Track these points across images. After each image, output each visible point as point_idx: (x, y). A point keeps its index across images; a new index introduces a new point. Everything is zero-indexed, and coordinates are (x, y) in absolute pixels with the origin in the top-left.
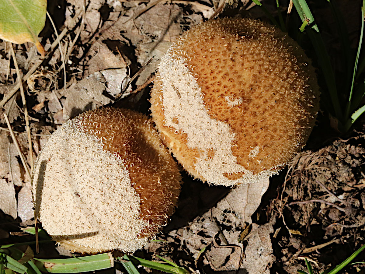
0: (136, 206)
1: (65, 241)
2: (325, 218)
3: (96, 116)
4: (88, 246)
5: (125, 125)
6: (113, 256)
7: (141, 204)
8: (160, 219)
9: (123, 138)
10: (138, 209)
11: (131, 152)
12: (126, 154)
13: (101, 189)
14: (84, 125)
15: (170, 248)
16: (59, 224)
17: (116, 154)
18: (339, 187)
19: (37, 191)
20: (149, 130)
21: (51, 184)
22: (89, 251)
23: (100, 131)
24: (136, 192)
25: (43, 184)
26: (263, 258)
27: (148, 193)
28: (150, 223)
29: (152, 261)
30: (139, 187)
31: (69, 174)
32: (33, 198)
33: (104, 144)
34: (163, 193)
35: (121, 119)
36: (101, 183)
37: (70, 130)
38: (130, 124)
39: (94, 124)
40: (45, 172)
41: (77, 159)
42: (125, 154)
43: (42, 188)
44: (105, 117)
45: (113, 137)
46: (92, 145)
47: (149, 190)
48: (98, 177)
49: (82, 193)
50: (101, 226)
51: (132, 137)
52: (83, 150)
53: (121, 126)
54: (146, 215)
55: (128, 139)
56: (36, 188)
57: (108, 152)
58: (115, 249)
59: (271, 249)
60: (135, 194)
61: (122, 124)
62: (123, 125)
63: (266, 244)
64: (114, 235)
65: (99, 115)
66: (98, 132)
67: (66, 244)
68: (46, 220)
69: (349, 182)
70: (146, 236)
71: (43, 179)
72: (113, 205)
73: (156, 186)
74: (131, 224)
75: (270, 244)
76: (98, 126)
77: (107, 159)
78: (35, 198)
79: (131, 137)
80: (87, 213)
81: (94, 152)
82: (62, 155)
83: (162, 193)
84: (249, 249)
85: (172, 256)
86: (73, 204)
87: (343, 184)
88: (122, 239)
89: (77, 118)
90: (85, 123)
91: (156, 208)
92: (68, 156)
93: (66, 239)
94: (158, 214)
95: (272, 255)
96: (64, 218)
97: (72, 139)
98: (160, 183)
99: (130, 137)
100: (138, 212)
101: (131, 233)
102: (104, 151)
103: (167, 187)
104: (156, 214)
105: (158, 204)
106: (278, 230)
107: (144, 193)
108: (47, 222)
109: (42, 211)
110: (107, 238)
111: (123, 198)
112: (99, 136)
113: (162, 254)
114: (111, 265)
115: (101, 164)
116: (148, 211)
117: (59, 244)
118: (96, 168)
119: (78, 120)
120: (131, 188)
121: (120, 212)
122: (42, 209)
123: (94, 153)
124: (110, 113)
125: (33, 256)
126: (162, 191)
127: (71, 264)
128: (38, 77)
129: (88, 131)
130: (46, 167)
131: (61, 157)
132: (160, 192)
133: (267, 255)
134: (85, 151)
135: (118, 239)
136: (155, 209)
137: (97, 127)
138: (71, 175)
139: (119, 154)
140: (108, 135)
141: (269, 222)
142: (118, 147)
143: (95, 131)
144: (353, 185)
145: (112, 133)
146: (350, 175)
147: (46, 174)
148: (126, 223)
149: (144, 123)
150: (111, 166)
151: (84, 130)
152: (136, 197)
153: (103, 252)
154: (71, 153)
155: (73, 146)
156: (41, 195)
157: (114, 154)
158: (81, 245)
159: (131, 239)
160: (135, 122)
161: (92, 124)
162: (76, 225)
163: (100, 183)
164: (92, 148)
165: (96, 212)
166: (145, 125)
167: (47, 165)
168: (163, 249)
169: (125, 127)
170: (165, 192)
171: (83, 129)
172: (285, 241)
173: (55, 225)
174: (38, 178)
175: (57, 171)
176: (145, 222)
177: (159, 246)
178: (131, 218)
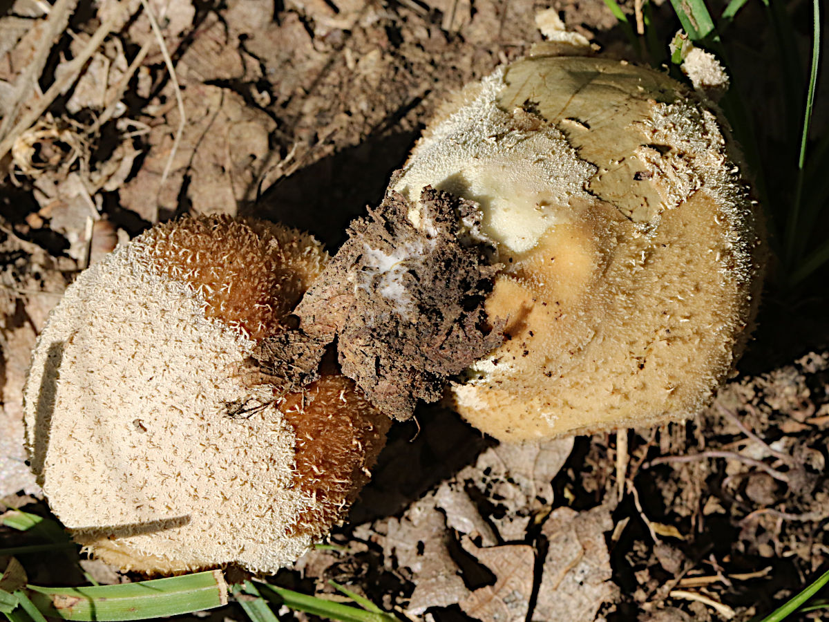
0: (285, 455)
1: (105, 542)
2: (739, 498)
3: (186, 234)
4: (165, 555)
5: (259, 257)
6: (227, 579)
7: (297, 450)
8: (343, 490)
9: (255, 289)
10: (291, 462)
11: (273, 322)
12: (262, 327)
13: (199, 412)
14: (156, 257)
15: (360, 565)
16: (93, 499)
17: (237, 327)
18: (773, 423)
19: (37, 420)
20: (317, 271)
21: (74, 401)
22: (164, 567)
23: (198, 270)
24: (285, 421)
25: (54, 401)
26: (587, 592)
27: (314, 425)
28: (319, 498)
29: (317, 595)
30: (293, 408)
31: (121, 375)
32: (26, 434)
33: (208, 301)
34: (351, 425)
35: (247, 242)
36: (200, 397)
37: (122, 269)
38: (271, 256)
39: (181, 253)
40: (59, 371)
41: (141, 338)
42: (259, 328)
43: (52, 411)
44: (209, 238)
45: (231, 285)
46: (178, 303)
47: (316, 416)
48: (193, 382)
49: (153, 421)
50: (197, 505)
51: (277, 285)
52: (154, 316)
53: (249, 259)
54: (310, 480)
55: (265, 291)
56: (35, 410)
57: (216, 321)
58: (230, 564)
59: (607, 570)
60: (283, 425)
61: (251, 254)
62: (253, 258)
63: (595, 557)
64: (228, 527)
65: (193, 232)
66: (193, 273)
67: (108, 549)
68: (58, 490)
69: (797, 409)
70: (306, 530)
71: (55, 390)
72: (228, 452)
73: (335, 407)
74: (272, 500)
75: (604, 556)
76: (192, 259)
77: (214, 338)
78: (32, 436)
79: (274, 286)
80: (163, 472)
81: (182, 320)
82: (103, 328)
83: (348, 425)
84: (553, 569)
85: (365, 585)
86: (130, 449)
87: (782, 415)
88: (248, 538)
89: (139, 241)
90: (158, 252)
91: (333, 461)
92: (116, 331)
93: (109, 538)
94: (338, 477)
95: (610, 582)
96: (105, 485)
97: (127, 290)
98: (345, 400)
99: (270, 285)
100: (290, 471)
101: (271, 523)
102: (207, 319)
103: (360, 410)
104: (333, 476)
105: (338, 452)
106: (623, 523)
107: (305, 423)
108: (62, 495)
109: (50, 468)
110: (210, 536)
111: (253, 435)
112: (195, 284)
113: (340, 578)
114: (221, 600)
115: (200, 350)
116: (315, 469)
117: (89, 552)
118: (189, 360)
119: (142, 245)
120: (274, 410)
121: (246, 469)
122: (50, 463)
123: (182, 325)
124: (221, 227)
125: (26, 579)
126: (348, 420)
127: (120, 599)
128: (43, 138)
129: (166, 270)
130: (61, 358)
131: (100, 334)
132: (344, 421)
133: (598, 584)
134: (159, 318)
135: (238, 538)
136: (332, 465)
137: (189, 261)
138: (124, 377)
139: (244, 327)
140: (216, 282)
141: (600, 504)
142: (243, 310)
143: (185, 271)
144: (807, 418)
145: (228, 275)
146: (801, 390)
147: (61, 376)
148: (258, 498)
149: (305, 253)
150: (225, 355)
151: (157, 268)
152: (286, 433)
153: (200, 570)
154: (124, 325)
155: (131, 307)
156: (48, 428)
157: (231, 327)
158: (145, 553)
159: (270, 538)
160: (284, 252)
161: (177, 253)
162: (135, 502)
163: (197, 397)
164: (177, 310)
165: (185, 470)
166: (308, 258)
167: (64, 355)
168: (342, 567)
169: (258, 263)
170: (357, 423)
171: (155, 265)
172: (641, 551)
173: (82, 501)
174: (42, 388)
175: (90, 369)
176: (306, 496)
177: (331, 560)
178: (271, 485)
